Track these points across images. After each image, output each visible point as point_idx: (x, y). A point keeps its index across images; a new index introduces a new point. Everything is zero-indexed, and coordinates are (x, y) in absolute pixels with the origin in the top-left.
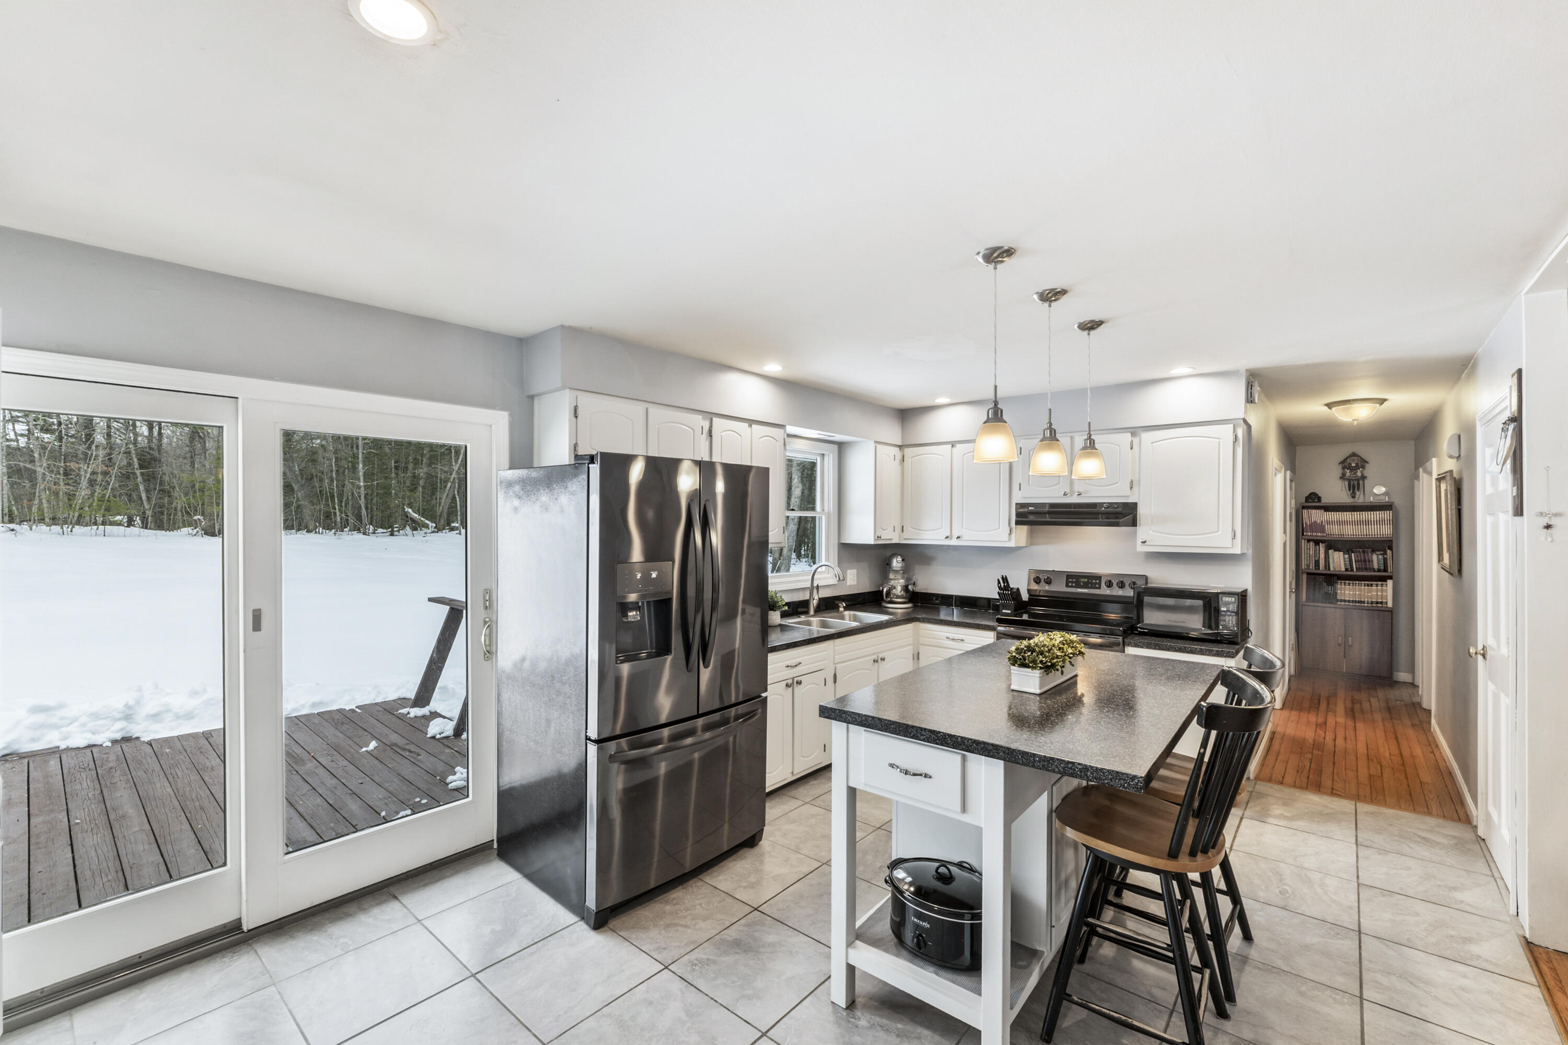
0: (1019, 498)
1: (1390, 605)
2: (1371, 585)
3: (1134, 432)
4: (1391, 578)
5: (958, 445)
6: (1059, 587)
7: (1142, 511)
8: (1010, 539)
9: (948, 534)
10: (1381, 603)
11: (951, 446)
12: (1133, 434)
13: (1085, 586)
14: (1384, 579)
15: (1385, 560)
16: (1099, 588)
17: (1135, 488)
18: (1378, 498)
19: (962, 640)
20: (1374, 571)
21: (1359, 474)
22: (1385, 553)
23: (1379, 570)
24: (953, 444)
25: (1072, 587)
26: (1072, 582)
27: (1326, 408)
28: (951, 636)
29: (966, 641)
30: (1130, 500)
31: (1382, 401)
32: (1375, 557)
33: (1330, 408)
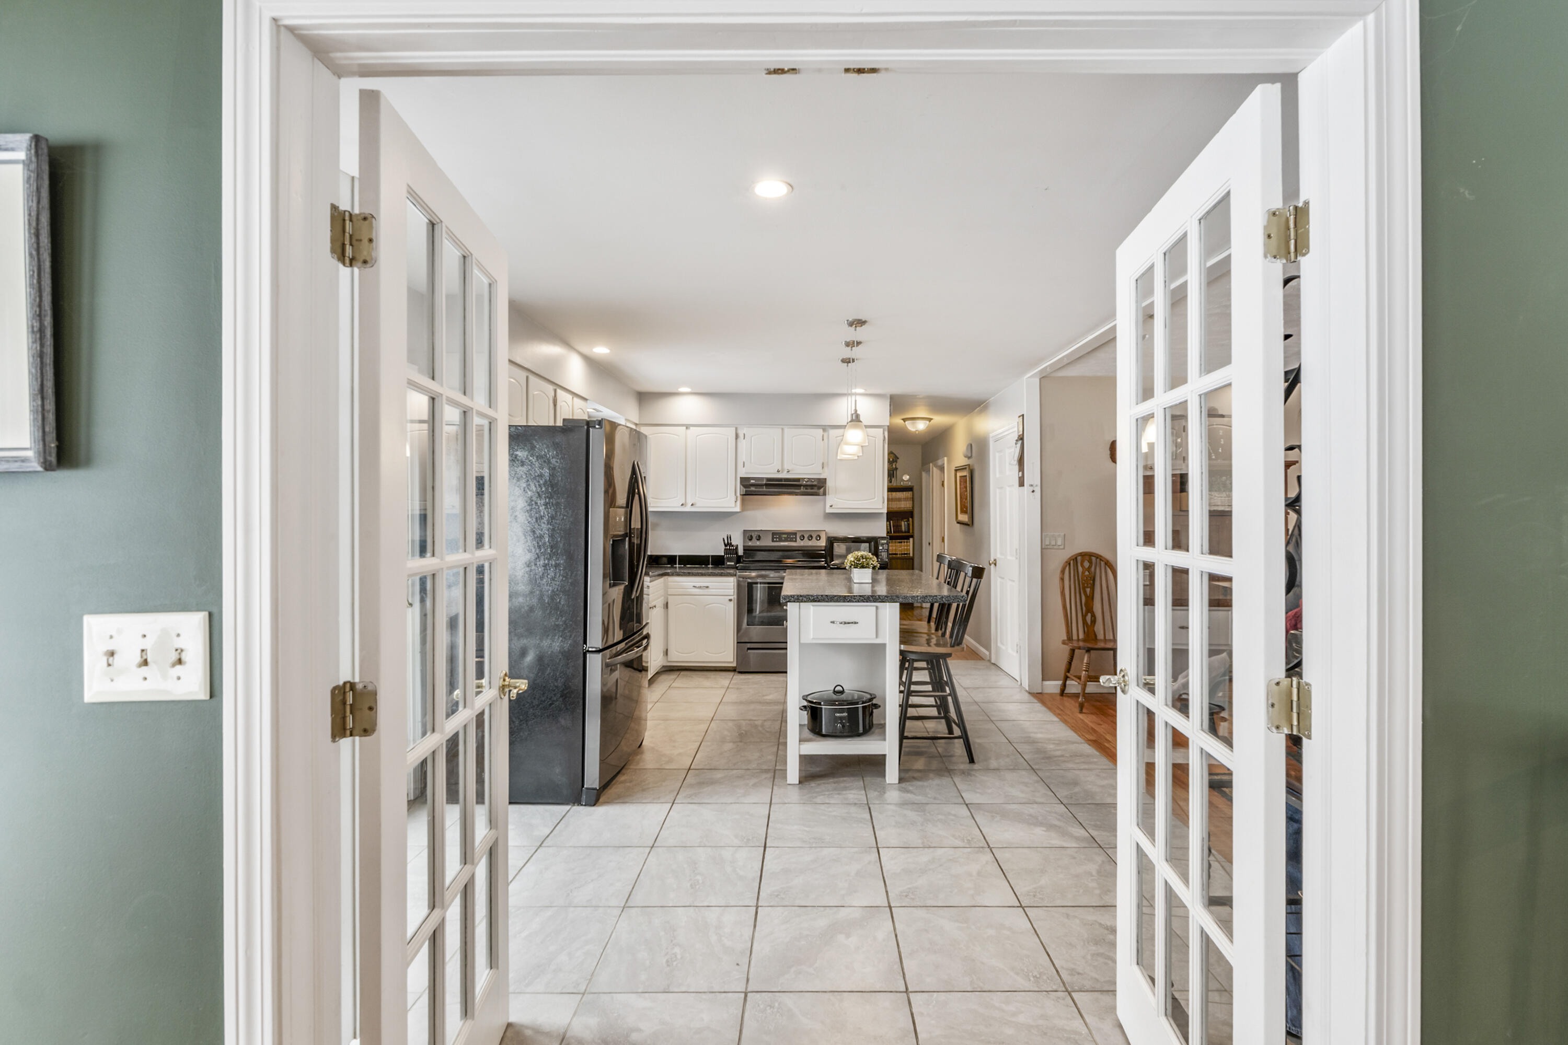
0: (743, 473)
1: (911, 555)
2: (901, 542)
3: (825, 428)
4: (912, 536)
5: (691, 428)
6: (767, 542)
7: (829, 484)
8: (736, 506)
9: (684, 502)
10: (906, 554)
11: (685, 428)
12: (824, 430)
13: (786, 540)
14: (907, 538)
15: (909, 524)
16: (796, 541)
17: (825, 468)
18: (905, 483)
19: (707, 587)
20: (902, 532)
21: (894, 466)
22: (909, 520)
23: (905, 532)
24: (688, 427)
25: (776, 541)
26: (776, 538)
27: (902, 421)
28: (698, 585)
29: (710, 587)
30: (822, 477)
31: (930, 420)
32: (903, 523)
33: (905, 422)
